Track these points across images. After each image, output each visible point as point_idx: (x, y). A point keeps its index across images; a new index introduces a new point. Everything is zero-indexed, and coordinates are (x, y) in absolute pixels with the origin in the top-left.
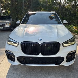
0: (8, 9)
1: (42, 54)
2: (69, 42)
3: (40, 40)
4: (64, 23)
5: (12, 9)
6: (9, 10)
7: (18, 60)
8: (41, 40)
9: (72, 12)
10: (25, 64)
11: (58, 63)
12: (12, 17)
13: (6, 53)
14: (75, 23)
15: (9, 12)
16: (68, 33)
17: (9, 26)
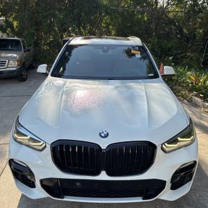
0: (12, 15)
1: (109, 174)
2: (179, 138)
3: (103, 135)
4: (165, 73)
5: (24, 16)
6: (15, 19)
7: (44, 186)
8: (107, 136)
9: (185, 31)
10: (63, 198)
11: (149, 193)
12: (23, 41)
13: (10, 165)
14: (192, 59)
15: (15, 24)
16: (178, 112)
17: (15, 69)
